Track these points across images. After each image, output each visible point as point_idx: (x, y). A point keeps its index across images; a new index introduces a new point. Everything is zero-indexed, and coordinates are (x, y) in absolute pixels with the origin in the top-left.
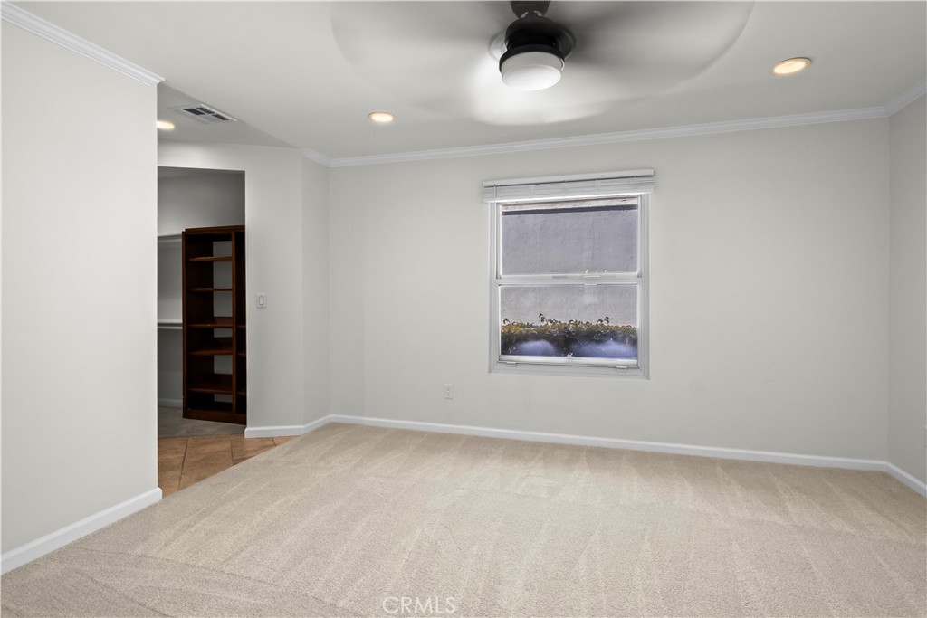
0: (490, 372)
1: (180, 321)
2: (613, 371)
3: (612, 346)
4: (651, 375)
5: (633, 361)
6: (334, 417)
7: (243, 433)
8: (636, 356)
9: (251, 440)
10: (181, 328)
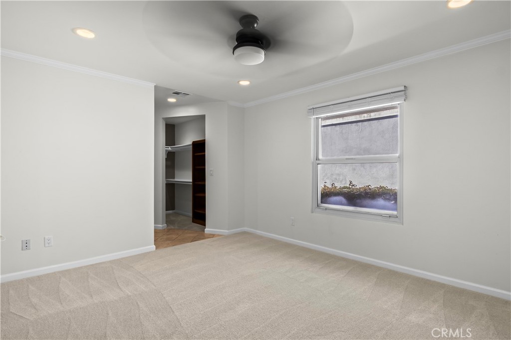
0: (312, 212)
1: (191, 181)
2: (380, 218)
3: (381, 202)
4: (404, 222)
5: (395, 213)
6: (246, 229)
7: (204, 231)
8: (395, 209)
9: (207, 234)
10: (191, 184)
